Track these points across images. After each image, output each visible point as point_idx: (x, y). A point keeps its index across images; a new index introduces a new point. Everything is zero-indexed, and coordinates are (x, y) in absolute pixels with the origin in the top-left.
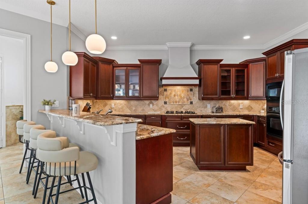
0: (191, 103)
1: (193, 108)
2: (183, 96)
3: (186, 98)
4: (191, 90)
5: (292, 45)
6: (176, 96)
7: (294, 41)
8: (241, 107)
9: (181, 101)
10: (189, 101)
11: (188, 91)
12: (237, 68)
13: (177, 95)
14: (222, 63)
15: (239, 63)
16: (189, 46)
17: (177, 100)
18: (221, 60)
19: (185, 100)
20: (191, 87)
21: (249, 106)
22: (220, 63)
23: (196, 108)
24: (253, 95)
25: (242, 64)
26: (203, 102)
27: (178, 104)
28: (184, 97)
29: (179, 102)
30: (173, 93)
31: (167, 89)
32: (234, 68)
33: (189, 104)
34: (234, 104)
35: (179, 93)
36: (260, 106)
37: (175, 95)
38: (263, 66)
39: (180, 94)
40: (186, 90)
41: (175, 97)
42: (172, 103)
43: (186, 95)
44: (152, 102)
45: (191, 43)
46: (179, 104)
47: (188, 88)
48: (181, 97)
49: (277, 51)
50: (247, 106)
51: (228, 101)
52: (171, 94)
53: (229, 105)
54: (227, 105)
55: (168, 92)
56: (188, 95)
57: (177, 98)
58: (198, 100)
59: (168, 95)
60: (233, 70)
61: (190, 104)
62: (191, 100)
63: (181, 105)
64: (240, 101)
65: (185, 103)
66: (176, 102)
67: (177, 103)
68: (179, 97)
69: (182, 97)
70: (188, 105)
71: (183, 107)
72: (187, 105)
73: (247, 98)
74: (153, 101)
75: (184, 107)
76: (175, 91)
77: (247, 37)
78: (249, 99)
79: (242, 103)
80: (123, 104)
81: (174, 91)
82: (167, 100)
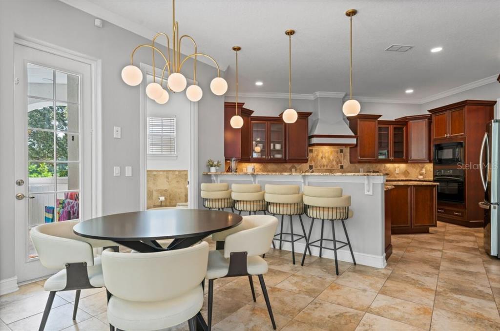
0: (342, 167)
2: (331, 159)
3: (335, 161)
4: (341, 151)
5: (465, 106)
7: (468, 102)
8: (397, 171)
9: (330, 164)
10: (339, 165)
11: (337, 153)
12: (395, 126)
13: (325, 158)
14: (380, 119)
15: (394, 120)
16: (342, 97)
17: (325, 163)
18: (380, 116)
19: (334, 163)
20: (341, 148)
21: (406, 170)
22: (378, 119)
24: (413, 157)
25: (397, 121)
26: (355, 166)
28: (333, 159)
29: (327, 166)
30: (321, 155)
31: (312, 149)
32: (392, 126)
33: (339, 168)
34: (390, 169)
35: (327, 155)
36: (418, 171)
37: (322, 158)
38: (425, 125)
40: (336, 151)
42: (319, 166)
43: (335, 157)
44: (294, 166)
45: (345, 93)
46: (328, 168)
47: (338, 149)
48: (329, 159)
49: (446, 110)
50: (403, 171)
51: (383, 165)
52: (317, 155)
53: (384, 170)
54: (382, 170)
55: (315, 154)
56: (338, 157)
57: (325, 161)
58: (349, 163)
59: (314, 156)
60: (391, 128)
62: (341, 163)
64: (396, 165)
66: (324, 166)
67: (325, 168)
68: (327, 160)
71: (331, 172)
72: (336, 169)
73: (406, 161)
74: (296, 165)
76: (322, 152)
77: (409, 91)
78: (409, 162)
79: (398, 167)
80: (258, 169)
82: (313, 164)
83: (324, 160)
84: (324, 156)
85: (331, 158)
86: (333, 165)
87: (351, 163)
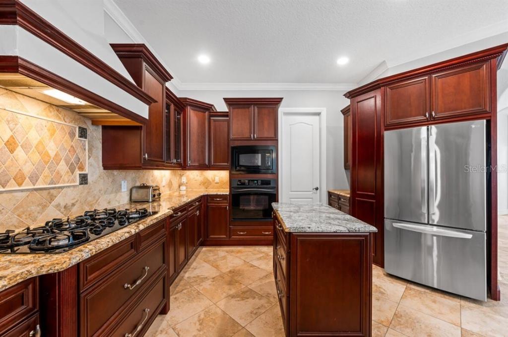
0: (84, 179)
1: (90, 199)
2: (52, 154)
3: (65, 160)
4: (83, 132)
6: (19, 149)
9: (46, 171)
10: (78, 172)
11: (72, 135)
13: (26, 147)
17: (28, 169)
19: (63, 167)
23: (97, 198)
26: (114, 175)
27: (32, 187)
28: (57, 155)
29: (36, 179)
33: (78, 183)
35: (34, 137)
37: (11, 145)
39: (40, 142)
40: (67, 131)
41: (12, 151)
42: (12, 181)
43: (65, 149)
46: (36, 187)
48: (44, 154)
56: (73, 150)
57: (24, 160)
58: (102, 168)
61: (81, 184)
62: (81, 168)
63: (45, 193)
65: (64, 182)
66: (21, 179)
67: (27, 185)
68: (35, 157)
69: (49, 156)
70: (74, 186)
71: (52, 198)
72: (69, 187)
73: (183, 167)
75: (60, 199)
81: (8, 122)
83: (20, 152)
84: (20, 140)
85: (52, 148)
86: (59, 175)
87: (106, 167)
